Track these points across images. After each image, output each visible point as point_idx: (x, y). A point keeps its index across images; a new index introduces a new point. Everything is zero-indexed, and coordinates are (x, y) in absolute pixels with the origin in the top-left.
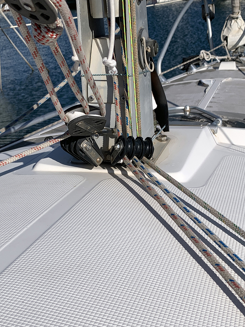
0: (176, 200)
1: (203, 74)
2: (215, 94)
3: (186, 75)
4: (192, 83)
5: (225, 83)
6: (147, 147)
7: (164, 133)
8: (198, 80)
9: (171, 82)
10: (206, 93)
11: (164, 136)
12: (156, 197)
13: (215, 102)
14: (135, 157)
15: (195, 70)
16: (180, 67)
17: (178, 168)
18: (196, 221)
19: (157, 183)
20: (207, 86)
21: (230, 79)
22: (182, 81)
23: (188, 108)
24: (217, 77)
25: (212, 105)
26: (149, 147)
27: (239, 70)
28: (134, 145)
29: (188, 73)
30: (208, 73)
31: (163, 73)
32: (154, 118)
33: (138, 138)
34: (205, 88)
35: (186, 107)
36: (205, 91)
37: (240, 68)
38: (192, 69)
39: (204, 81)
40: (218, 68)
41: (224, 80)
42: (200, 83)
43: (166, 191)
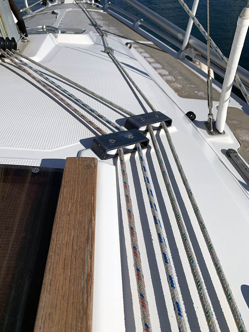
0: (36, 71)
1: (55, 7)
2: (62, 18)
3: (45, 8)
4: (48, 13)
5: (68, 12)
6: (12, 43)
7: (25, 38)
8: (52, 11)
9: (36, 13)
10: (57, 18)
11: (26, 39)
12: (24, 71)
13: (63, 24)
14: (7, 50)
15: (50, 5)
16: (40, 2)
17: (34, 55)
18: (47, 79)
19: (26, 64)
20: (57, 14)
21: (71, 9)
22: (43, 12)
23: (45, 27)
24: (63, 8)
25: (60, 25)
26: (14, 43)
27: (77, 3)
28: (4, 42)
29: (46, 6)
30: (58, 6)
31: (29, 7)
32: (18, 29)
33: (6, 38)
34: (56, 15)
35: (43, 26)
36: (56, 17)
37: (77, 2)
38: (48, 4)
39: (55, 11)
40: (64, 2)
41: (67, 10)
42: (53, 13)
43: (31, 68)
